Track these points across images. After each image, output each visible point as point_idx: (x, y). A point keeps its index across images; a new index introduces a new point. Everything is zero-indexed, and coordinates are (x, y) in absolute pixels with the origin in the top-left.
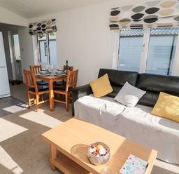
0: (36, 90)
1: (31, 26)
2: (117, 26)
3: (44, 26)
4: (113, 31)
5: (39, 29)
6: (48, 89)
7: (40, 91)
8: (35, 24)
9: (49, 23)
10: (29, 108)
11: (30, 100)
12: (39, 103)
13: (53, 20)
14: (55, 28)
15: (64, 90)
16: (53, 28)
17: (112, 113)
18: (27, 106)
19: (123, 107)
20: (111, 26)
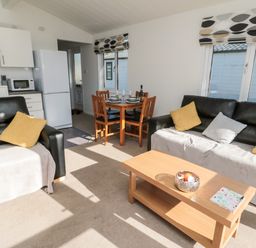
0: (106, 119)
1: (97, 43)
2: (210, 40)
3: (113, 42)
4: (204, 47)
5: (107, 46)
6: (118, 119)
7: (109, 120)
8: (102, 40)
9: (120, 38)
10: (96, 140)
11: (98, 131)
12: (107, 135)
13: (126, 35)
14: (126, 45)
15: (138, 121)
16: (124, 44)
17: (200, 149)
18: (93, 138)
19: (214, 143)
20: (201, 41)
